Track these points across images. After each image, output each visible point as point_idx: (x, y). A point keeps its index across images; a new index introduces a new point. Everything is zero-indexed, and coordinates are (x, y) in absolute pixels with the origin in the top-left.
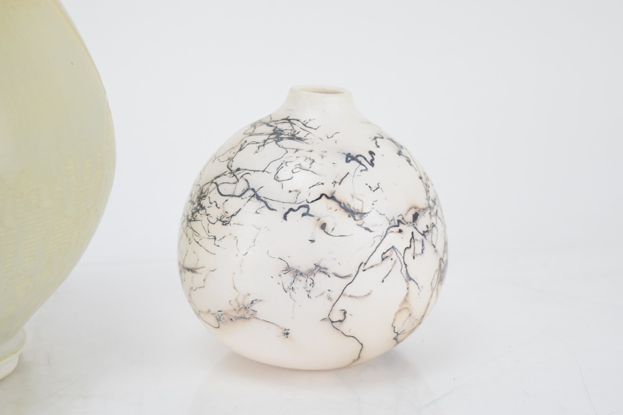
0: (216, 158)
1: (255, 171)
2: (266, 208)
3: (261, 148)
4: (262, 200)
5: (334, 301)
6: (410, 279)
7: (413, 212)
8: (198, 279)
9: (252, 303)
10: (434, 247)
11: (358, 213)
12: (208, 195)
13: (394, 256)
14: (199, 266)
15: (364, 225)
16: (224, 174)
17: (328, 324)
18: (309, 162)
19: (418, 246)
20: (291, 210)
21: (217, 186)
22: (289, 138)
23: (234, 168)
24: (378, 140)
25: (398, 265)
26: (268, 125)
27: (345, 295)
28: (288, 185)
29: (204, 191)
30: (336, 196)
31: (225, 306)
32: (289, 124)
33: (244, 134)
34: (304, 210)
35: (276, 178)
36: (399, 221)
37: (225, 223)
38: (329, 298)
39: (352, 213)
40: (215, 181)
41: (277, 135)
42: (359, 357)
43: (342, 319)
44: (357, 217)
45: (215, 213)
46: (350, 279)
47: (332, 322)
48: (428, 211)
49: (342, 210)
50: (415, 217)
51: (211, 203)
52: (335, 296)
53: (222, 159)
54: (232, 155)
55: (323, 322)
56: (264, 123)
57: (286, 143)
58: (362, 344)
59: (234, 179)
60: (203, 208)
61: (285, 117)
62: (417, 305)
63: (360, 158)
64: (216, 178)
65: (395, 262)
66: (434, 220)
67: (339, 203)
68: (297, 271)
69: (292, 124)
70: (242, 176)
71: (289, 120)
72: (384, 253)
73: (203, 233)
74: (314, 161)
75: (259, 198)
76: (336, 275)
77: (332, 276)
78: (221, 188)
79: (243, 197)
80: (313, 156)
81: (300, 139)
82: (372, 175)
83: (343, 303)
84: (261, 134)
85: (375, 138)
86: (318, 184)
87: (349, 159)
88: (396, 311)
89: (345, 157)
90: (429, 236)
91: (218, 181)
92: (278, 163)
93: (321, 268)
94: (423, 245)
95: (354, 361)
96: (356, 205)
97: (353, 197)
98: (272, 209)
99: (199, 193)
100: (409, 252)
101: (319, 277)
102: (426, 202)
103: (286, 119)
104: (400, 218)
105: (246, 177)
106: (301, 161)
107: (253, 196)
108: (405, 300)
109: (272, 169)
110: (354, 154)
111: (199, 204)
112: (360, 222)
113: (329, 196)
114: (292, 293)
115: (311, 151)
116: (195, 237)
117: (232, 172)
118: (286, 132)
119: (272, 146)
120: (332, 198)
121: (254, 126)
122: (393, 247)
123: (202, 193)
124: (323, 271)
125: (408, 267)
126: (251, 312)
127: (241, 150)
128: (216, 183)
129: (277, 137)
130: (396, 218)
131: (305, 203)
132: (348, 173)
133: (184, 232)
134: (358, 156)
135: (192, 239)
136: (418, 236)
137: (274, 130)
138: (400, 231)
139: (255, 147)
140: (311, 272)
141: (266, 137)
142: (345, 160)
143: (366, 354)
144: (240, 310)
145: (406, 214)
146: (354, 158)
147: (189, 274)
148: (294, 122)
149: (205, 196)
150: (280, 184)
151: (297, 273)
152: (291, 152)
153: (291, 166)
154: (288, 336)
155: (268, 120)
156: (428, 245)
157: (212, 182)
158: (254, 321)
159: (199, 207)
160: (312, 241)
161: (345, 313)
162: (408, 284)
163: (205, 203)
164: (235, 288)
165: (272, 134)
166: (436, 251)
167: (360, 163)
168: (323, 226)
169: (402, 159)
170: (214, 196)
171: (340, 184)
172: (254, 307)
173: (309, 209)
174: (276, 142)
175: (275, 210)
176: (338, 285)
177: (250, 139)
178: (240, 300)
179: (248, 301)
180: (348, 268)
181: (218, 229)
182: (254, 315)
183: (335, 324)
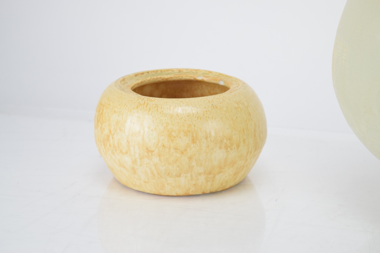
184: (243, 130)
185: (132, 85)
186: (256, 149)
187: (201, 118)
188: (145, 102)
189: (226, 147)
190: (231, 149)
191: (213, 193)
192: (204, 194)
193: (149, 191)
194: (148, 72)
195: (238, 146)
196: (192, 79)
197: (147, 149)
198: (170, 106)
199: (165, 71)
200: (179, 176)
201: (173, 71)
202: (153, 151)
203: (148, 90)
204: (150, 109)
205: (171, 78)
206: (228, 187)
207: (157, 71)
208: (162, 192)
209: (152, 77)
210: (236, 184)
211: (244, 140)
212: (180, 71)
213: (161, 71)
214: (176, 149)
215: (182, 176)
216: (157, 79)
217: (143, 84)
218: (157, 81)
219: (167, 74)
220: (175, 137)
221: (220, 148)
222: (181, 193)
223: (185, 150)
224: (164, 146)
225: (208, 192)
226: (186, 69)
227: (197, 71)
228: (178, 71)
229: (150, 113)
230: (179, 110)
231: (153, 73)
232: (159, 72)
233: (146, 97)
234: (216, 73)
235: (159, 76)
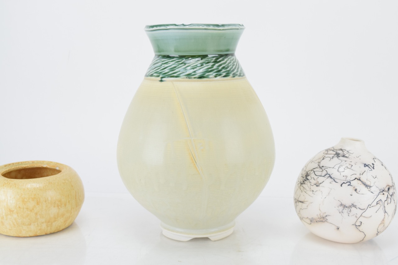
0: (312, 161)
1: (329, 168)
2: (334, 182)
3: (332, 159)
4: (333, 179)
5: (358, 218)
6: (386, 212)
7: (388, 187)
8: (304, 205)
9: (326, 216)
10: (394, 201)
11: (369, 186)
12: (310, 175)
13: (381, 203)
14: (305, 201)
15: (371, 191)
16: (317, 168)
17: (354, 226)
18: (350, 166)
19: (389, 200)
20: (344, 183)
21: (314, 172)
22: (342, 156)
23: (321, 166)
24: (375, 159)
25: (382, 207)
26: (333, 151)
27: (362, 216)
28: (343, 174)
29: (308, 173)
30: (361, 179)
31: (315, 216)
32: (342, 151)
33: (324, 153)
34: (349, 183)
35: (338, 171)
36: (383, 190)
37: (317, 186)
38: (356, 217)
39: (367, 186)
40: (313, 170)
41: (338, 155)
42: (363, 240)
43: (360, 225)
44: (368, 187)
45: (313, 182)
46: (364, 210)
47: (356, 226)
48: (393, 187)
49: (363, 185)
50: (389, 189)
51: (311, 178)
52: (358, 216)
53: (315, 162)
54: (320, 161)
55: (353, 226)
56: (331, 150)
57: (341, 158)
58: (365, 235)
59: (321, 170)
60: (308, 179)
61: (340, 148)
62: (387, 222)
63: (369, 166)
64: (313, 169)
65: (381, 205)
66: (394, 191)
67: (362, 182)
68: (345, 206)
69: (343, 151)
70: (324, 169)
71: (342, 150)
72: (377, 202)
73: (308, 189)
74: (352, 166)
75: (331, 178)
76: (360, 209)
77: (358, 209)
78: (315, 173)
79: (325, 177)
80: (352, 164)
81: (346, 157)
82: (374, 172)
83: (361, 219)
84: (331, 154)
85: (374, 159)
86: (354, 174)
87: (365, 166)
88: (379, 223)
89: (364, 165)
90: (393, 196)
91: (315, 170)
92: (339, 165)
93: (354, 205)
94: (391, 200)
95: (361, 241)
96: (368, 183)
97: (367, 180)
98: (336, 182)
99: (306, 174)
100: (386, 202)
101: (353, 209)
102: (392, 184)
103: (341, 149)
104: (384, 189)
105: (326, 169)
106: (348, 165)
107: (329, 177)
108: (383, 220)
109: (337, 167)
110: (367, 164)
111: (306, 178)
112: (369, 190)
113: (358, 179)
114: (342, 214)
115: (351, 162)
116: (304, 190)
117: (320, 167)
118: (341, 154)
119: (336, 159)
120: (359, 180)
121: (327, 150)
122: (381, 200)
123: (307, 174)
124: (355, 206)
125: (385, 208)
126: (325, 219)
127: (323, 159)
128: (313, 171)
129: (337, 156)
130: (382, 189)
131: (349, 181)
132: (365, 171)
133: (299, 188)
134: (368, 165)
135: (303, 191)
136: (389, 197)
137: (336, 153)
138: (383, 194)
139: (329, 159)
140: (350, 207)
141: (333, 155)
142: (364, 166)
143: (366, 239)
144: (321, 218)
145: (386, 188)
146: (367, 166)
147: (300, 204)
148: (344, 150)
149: (309, 175)
150: (340, 173)
151: (345, 207)
152: (343, 162)
153: (344, 167)
154: (339, 229)
155: (333, 149)
156: (392, 200)
157: (312, 170)
158: (326, 223)
159: (306, 179)
160: (351, 195)
161: (361, 223)
162: (385, 214)
163: (309, 178)
164: (320, 210)
165: (335, 154)
166: (395, 202)
167: (369, 167)
168: (356, 190)
169: (383, 167)
170: (313, 175)
171: (362, 175)
172: (327, 218)
173: (350, 183)
174: (338, 157)
175: (338, 183)
176: (359, 212)
177: (326, 156)
178: (322, 215)
179: (325, 215)
180: (364, 206)
181: (314, 188)
182: (326, 221)
183: (357, 227)
184: (68, 196)
185: (2, 172)
186: (77, 206)
187: (42, 190)
188: (8, 182)
189: (58, 206)
190: (61, 207)
191: (51, 234)
192: (46, 235)
193: (12, 235)
194: (13, 164)
195: (65, 205)
196: (40, 166)
197: (10, 210)
198: (23, 184)
199: (24, 162)
200: (30, 225)
201: (29, 162)
202: (14, 211)
203: (13, 174)
204: (11, 186)
205: (27, 166)
206: (61, 229)
207: (19, 163)
208: (20, 235)
209: (16, 167)
210: (66, 227)
211: (69, 202)
212: (33, 162)
213: (22, 163)
214: (27, 209)
215: (32, 224)
216: (19, 167)
217: (9, 171)
218: (18, 169)
219: (25, 165)
220: (26, 202)
221: (54, 207)
222: (32, 234)
223: (33, 209)
224: (20, 207)
225: (49, 233)
226: (37, 161)
227: (43, 162)
228: (32, 162)
229: (11, 188)
230: (29, 186)
231: (17, 164)
232: (20, 163)
233: (9, 179)
234: (55, 162)
235: (20, 166)
